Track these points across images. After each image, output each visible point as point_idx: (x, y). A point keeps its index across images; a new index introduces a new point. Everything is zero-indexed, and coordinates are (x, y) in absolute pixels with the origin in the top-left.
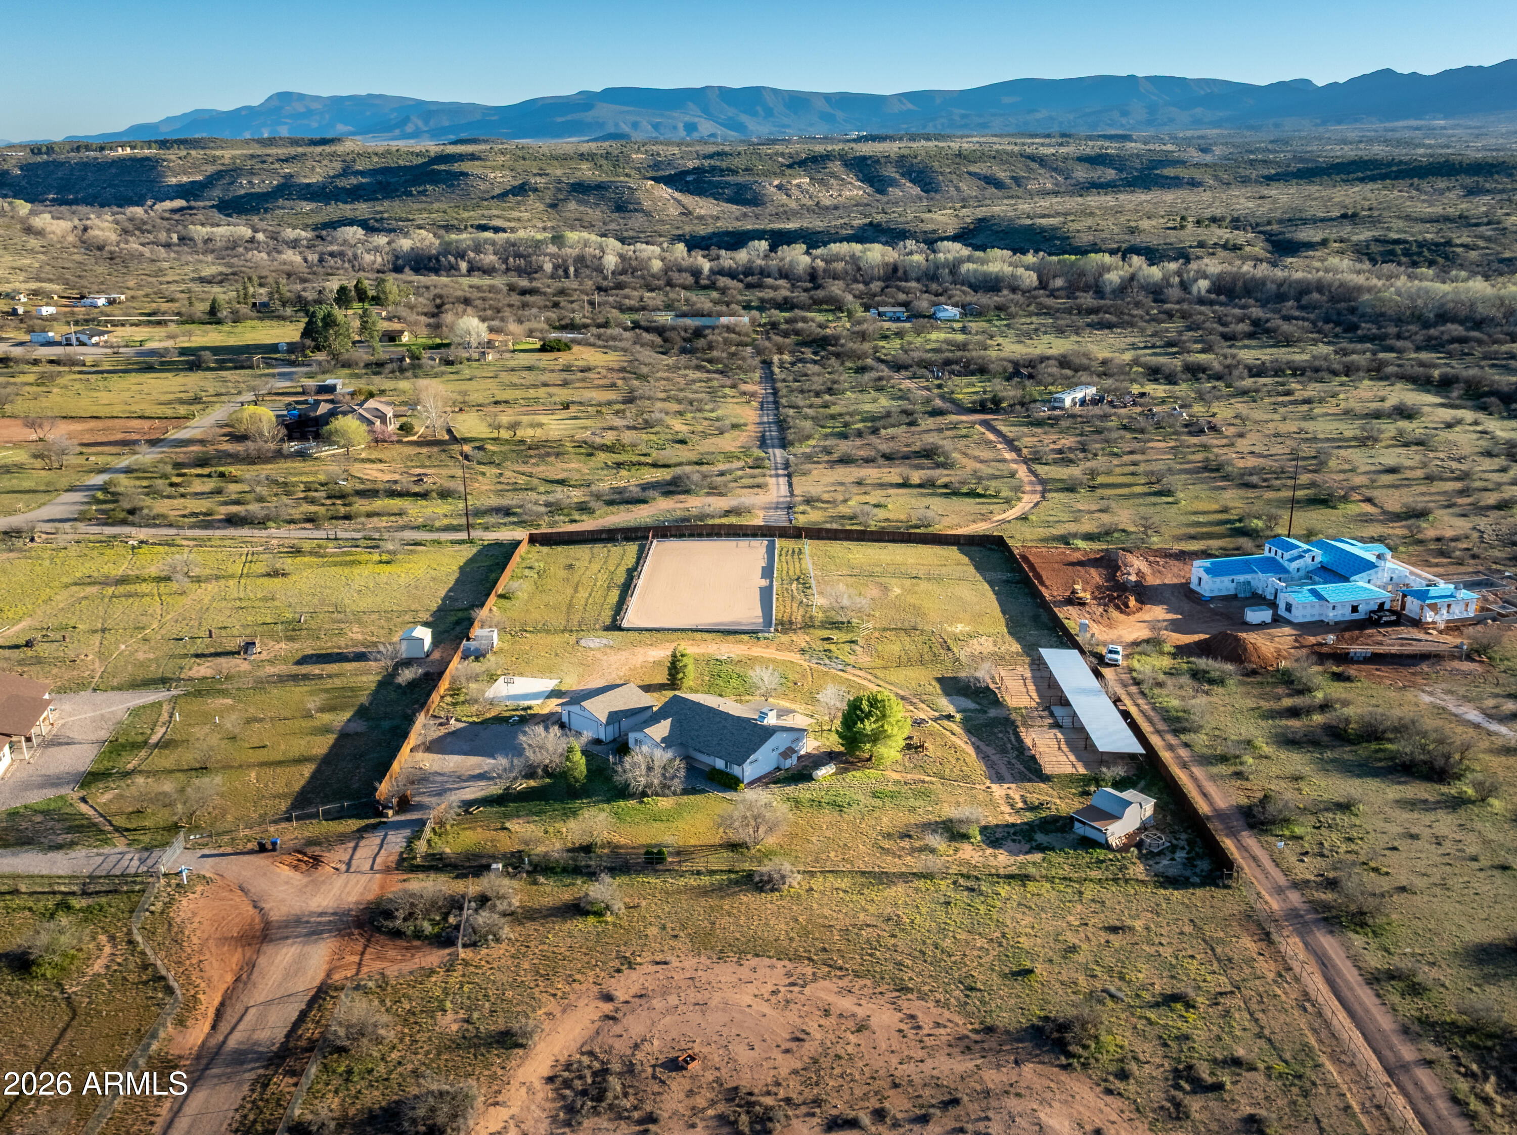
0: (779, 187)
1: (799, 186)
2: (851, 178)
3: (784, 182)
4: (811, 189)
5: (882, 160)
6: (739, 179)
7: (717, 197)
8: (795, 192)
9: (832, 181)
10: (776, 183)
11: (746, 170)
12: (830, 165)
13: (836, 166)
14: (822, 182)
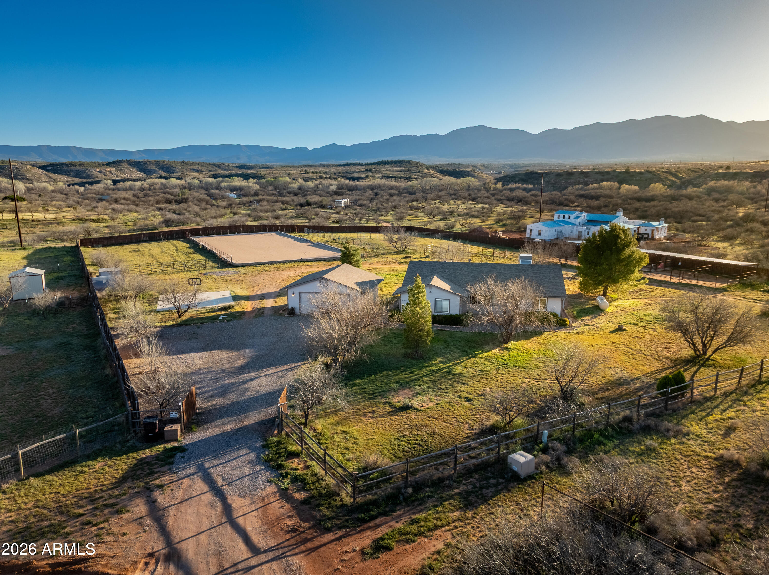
0: (100, 172)
1: (110, 171)
2: (134, 170)
3: (102, 169)
4: (117, 173)
5: (148, 163)
6: (78, 168)
7: (69, 175)
8: (108, 173)
9: (126, 170)
10: (98, 170)
11: (80, 165)
12: (123, 164)
13: (126, 165)
14: (121, 170)
